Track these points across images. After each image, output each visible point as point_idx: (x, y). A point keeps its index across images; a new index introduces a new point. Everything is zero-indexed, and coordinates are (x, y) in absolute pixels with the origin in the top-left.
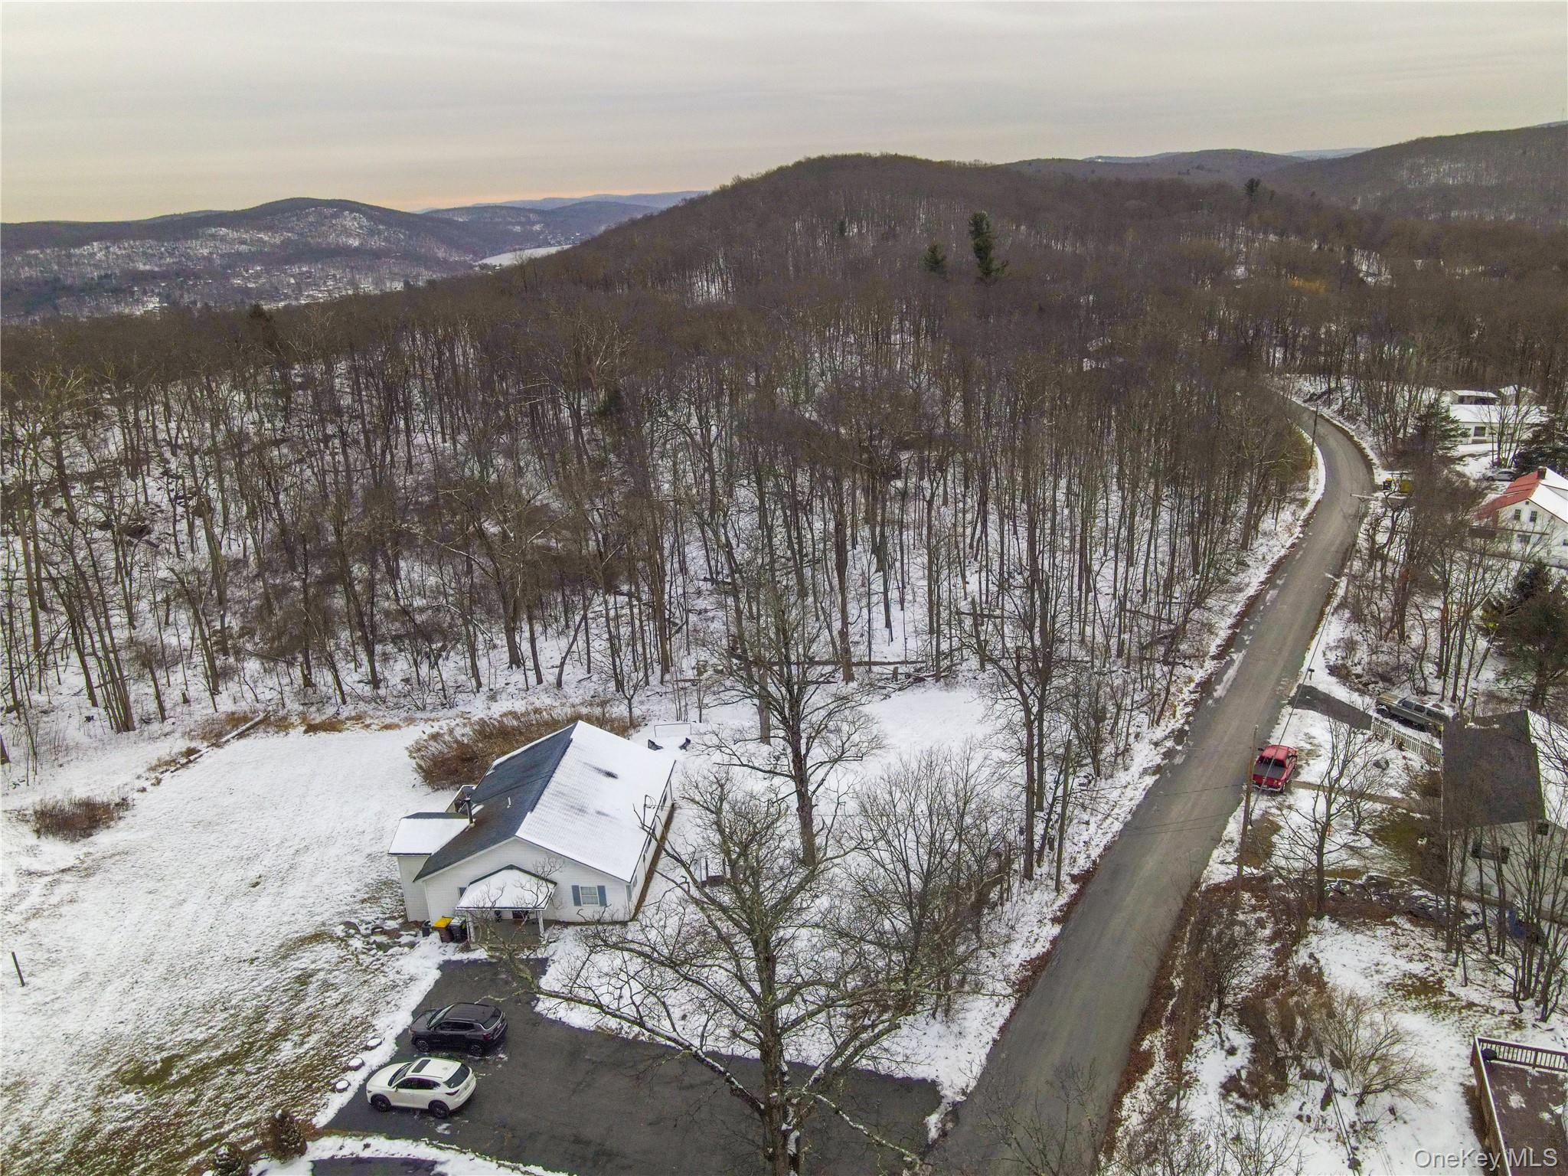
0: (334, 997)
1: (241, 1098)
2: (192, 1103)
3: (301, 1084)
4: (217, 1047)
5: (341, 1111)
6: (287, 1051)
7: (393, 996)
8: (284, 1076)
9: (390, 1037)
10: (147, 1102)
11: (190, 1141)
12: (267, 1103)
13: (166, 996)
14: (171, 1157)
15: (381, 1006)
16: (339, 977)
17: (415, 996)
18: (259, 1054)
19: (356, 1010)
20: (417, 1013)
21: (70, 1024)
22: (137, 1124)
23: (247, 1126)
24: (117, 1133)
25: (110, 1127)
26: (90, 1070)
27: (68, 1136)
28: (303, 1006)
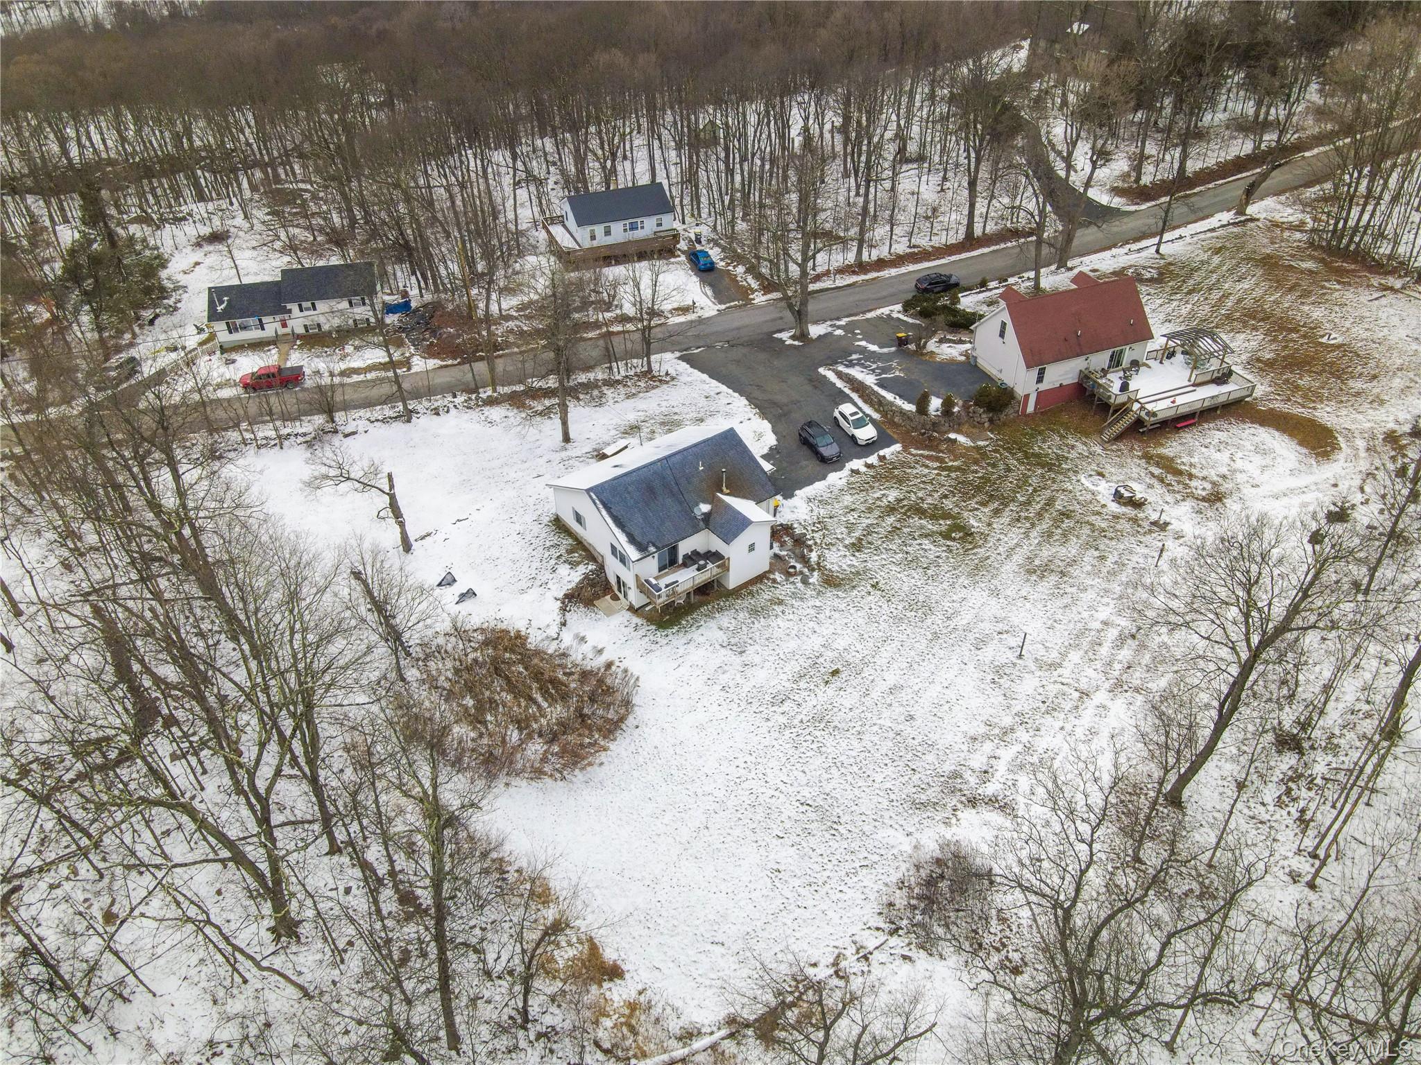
0: (851, 518)
1: (924, 482)
2: (946, 497)
3: (896, 472)
4: (922, 527)
5: (888, 446)
6: (893, 495)
7: (826, 496)
8: (900, 481)
9: (845, 472)
10: (966, 514)
11: (953, 475)
12: (915, 471)
13: (934, 591)
14: (964, 471)
15: (836, 491)
16: (841, 531)
17: (818, 488)
18: (905, 503)
19: (848, 499)
20: (824, 478)
21: (994, 607)
22: (973, 504)
23: (927, 467)
24: (984, 504)
25: (986, 510)
26: (988, 558)
27: (1005, 519)
28: (869, 521)
